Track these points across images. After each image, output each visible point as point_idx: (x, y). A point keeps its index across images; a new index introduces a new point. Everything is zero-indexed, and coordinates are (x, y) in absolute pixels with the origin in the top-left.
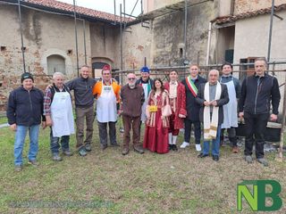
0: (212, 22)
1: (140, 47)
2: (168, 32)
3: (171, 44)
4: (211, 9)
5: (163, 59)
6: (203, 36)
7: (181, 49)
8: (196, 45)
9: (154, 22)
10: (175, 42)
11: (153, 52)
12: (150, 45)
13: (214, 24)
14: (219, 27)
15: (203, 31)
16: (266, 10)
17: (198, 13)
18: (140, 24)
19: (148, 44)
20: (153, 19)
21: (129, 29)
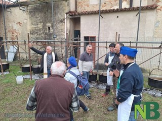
0: (67, 13)
1: (19, 23)
2: (39, 16)
3: (42, 24)
4: (65, 6)
5: (37, 32)
6: (62, 21)
7: (49, 27)
8: (58, 25)
9: (29, 8)
10: (44, 22)
11: (29, 27)
12: (27, 23)
13: (68, 15)
14: (70, 17)
15: (62, 18)
16: (95, 12)
17: (58, 7)
18: (18, 8)
19: (25, 21)
20: (28, 6)
21: (9, 10)
